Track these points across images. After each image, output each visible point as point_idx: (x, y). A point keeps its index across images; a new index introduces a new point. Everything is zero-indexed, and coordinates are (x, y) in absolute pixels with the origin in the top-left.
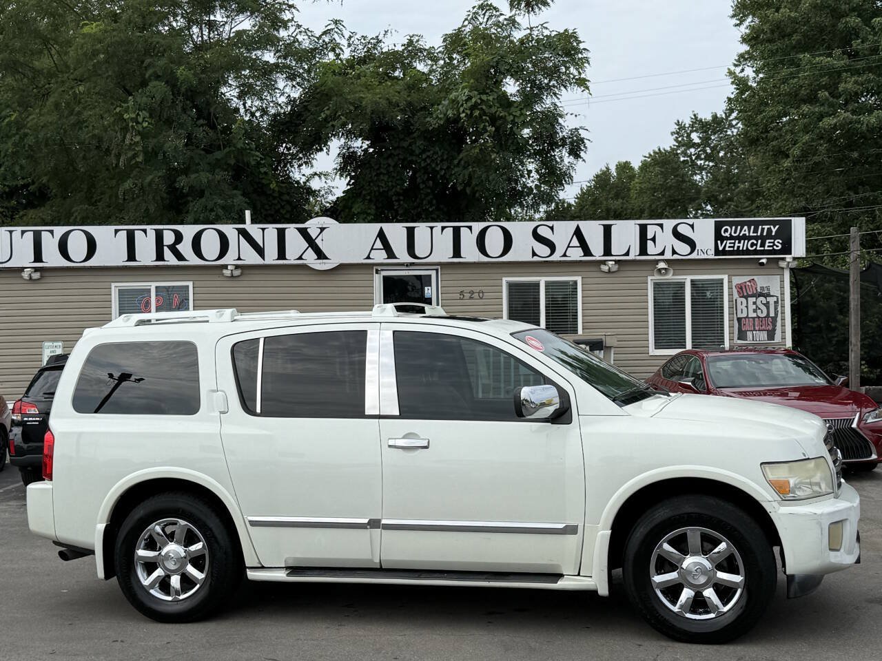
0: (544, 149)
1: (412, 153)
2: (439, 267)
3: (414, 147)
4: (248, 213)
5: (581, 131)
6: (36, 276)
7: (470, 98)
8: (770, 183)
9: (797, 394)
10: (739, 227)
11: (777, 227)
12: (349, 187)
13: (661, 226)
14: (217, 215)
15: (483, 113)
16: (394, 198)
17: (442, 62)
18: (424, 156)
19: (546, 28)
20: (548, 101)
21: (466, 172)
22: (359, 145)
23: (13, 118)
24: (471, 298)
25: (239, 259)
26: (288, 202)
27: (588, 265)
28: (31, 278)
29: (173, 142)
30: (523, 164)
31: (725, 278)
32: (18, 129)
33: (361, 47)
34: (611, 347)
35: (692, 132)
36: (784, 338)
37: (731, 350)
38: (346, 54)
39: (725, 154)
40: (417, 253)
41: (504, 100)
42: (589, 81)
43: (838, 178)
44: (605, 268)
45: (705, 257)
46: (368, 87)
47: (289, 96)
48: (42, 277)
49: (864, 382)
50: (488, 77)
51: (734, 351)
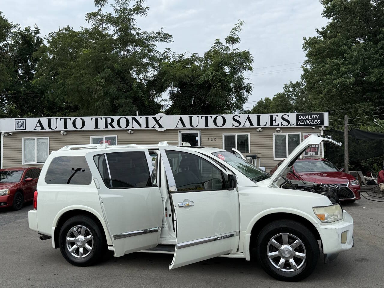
0: (238, 90)
1: (193, 92)
2: (201, 130)
3: (194, 90)
4: (137, 112)
5: (250, 85)
6: (65, 133)
7: (212, 73)
8: (316, 102)
9: (326, 175)
10: (305, 116)
11: (318, 116)
12: (172, 104)
13: (277, 115)
14: (127, 113)
15: (217, 78)
16: (187, 107)
17: (204, 62)
18: (197, 93)
19: (239, 50)
20: (239, 74)
21: (211, 98)
22: (176, 90)
23: (61, 82)
24: (212, 141)
25: (133, 127)
26: (152, 109)
27: (252, 129)
28: (63, 134)
29: (113, 89)
30: (230, 95)
31: (300, 134)
32: (63, 85)
33: (177, 57)
34: (259, 157)
35: (290, 87)
36: (321, 154)
37: (302, 159)
38: (172, 60)
39: (301, 94)
40: (193, 125)
41: (224, 74)
42: (253, 68)
43: (339, 100)
44: (258, 130)
45: (293, 126)
46: (178, 70)
47: (154, 74)
48: (67, 134)
49: (350, 170)
50: (218, 66)
51: (303, 159)
